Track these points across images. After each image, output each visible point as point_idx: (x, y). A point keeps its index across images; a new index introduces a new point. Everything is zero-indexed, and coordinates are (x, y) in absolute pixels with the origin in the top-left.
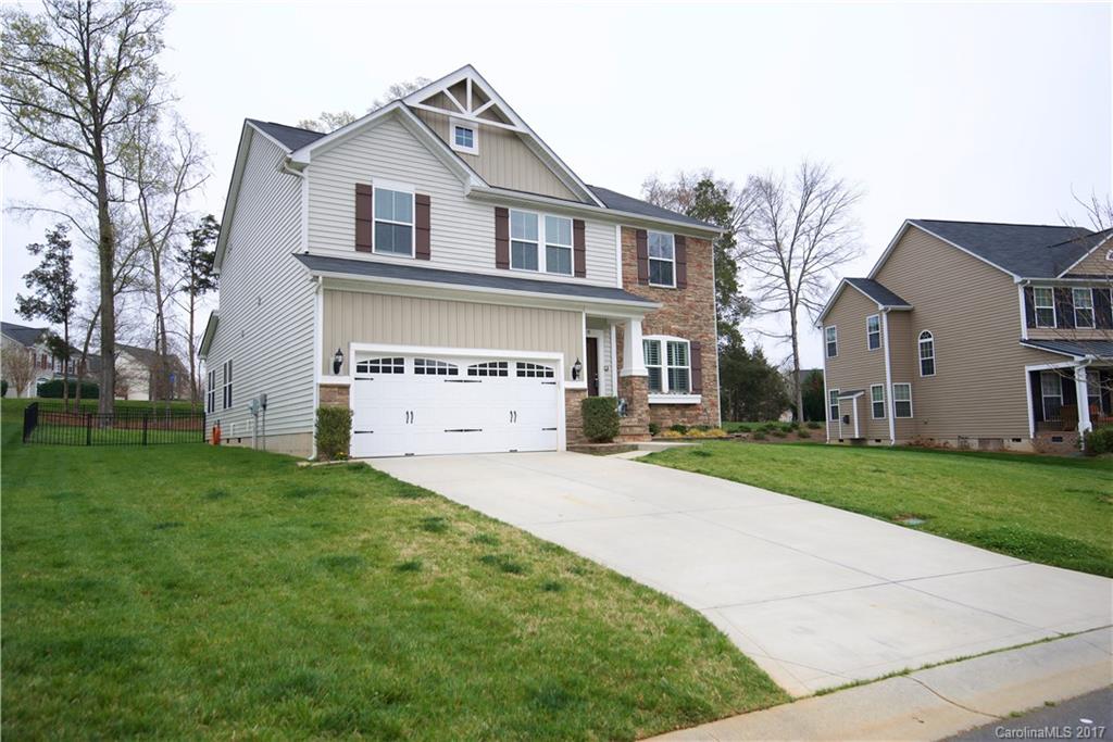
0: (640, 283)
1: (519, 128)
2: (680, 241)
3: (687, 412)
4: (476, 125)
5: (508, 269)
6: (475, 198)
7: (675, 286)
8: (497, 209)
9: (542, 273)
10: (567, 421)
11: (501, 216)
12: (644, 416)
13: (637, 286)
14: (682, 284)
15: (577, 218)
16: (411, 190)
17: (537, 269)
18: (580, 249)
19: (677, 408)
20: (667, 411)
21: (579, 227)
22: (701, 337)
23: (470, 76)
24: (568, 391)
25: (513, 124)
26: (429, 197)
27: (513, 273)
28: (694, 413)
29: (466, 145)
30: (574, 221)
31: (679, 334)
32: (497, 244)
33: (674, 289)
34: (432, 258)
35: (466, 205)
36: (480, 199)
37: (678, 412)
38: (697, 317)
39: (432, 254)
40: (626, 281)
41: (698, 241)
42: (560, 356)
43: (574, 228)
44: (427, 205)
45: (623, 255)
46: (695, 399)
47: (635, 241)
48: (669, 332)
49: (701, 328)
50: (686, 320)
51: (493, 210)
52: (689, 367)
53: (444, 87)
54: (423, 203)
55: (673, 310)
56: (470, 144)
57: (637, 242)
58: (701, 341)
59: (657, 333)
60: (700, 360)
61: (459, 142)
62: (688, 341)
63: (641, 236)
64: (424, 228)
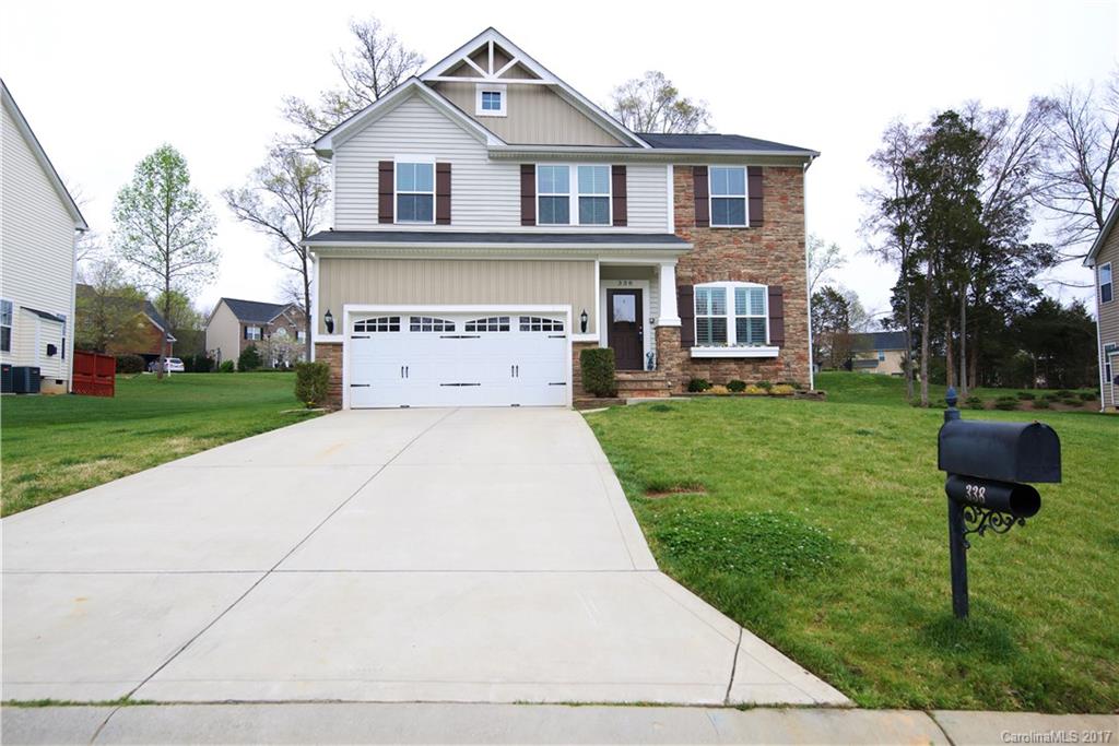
0: (697, 226)
1: (547, 80)
2: (755, 173)
3: (762, 367)
4: (505, 87)
5: (534, 224)
6: (497, 159)
7: (747, 225)
8: (522, 166)
9: (574, 224)
10: (574, 375)
11: (527, 173)
12: (674, 370)
13: (695, 228)
14: (757, 222)
15: (615, 164)
16: (432, 160)
17: (568, 222)
18: (620, 196)
19: (746, 363)
20: (733, 366)
21: (619, 174)
22: (785, 280)
23: (491, 39)
24: (575, 344)
25: (540, 78)
26: (450, 164)
27: (540, 228)
28: (771, 367)
29: (494, 108)
30: (613, 167)
31: (752, 279)
32: (522, 202)
33: (747, 229)
34: (452, 223)
35: (489, 167)
36: (503, 158)
37: (749, 367)
38: (779, 259)
39: (453, 218)
40: (679, 224)
41: (781, 170)
42: (568, 308)
43: (613, 174)
44: (448, 172)
45: (676, 197)
46: (773, 352)
47: (692, 180)
48: (739, 278)
49: (784, 270)
50: (764, 263)
51: (519, 168)
52: (766, 315)
53: (463, 55)
54: (444, 171)
55: (744, 252)
56: (497, 107)
57: (695, 181)
58: (785, 286)
59: (721, 280)
60: (782, 308)
61: (485, 106)
62: (766, 287)
63: (700, 174)
64: (445, 194)
